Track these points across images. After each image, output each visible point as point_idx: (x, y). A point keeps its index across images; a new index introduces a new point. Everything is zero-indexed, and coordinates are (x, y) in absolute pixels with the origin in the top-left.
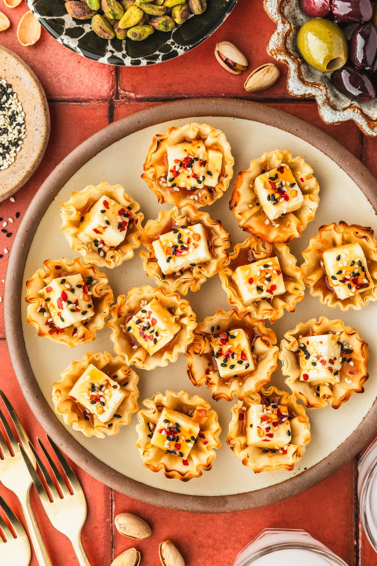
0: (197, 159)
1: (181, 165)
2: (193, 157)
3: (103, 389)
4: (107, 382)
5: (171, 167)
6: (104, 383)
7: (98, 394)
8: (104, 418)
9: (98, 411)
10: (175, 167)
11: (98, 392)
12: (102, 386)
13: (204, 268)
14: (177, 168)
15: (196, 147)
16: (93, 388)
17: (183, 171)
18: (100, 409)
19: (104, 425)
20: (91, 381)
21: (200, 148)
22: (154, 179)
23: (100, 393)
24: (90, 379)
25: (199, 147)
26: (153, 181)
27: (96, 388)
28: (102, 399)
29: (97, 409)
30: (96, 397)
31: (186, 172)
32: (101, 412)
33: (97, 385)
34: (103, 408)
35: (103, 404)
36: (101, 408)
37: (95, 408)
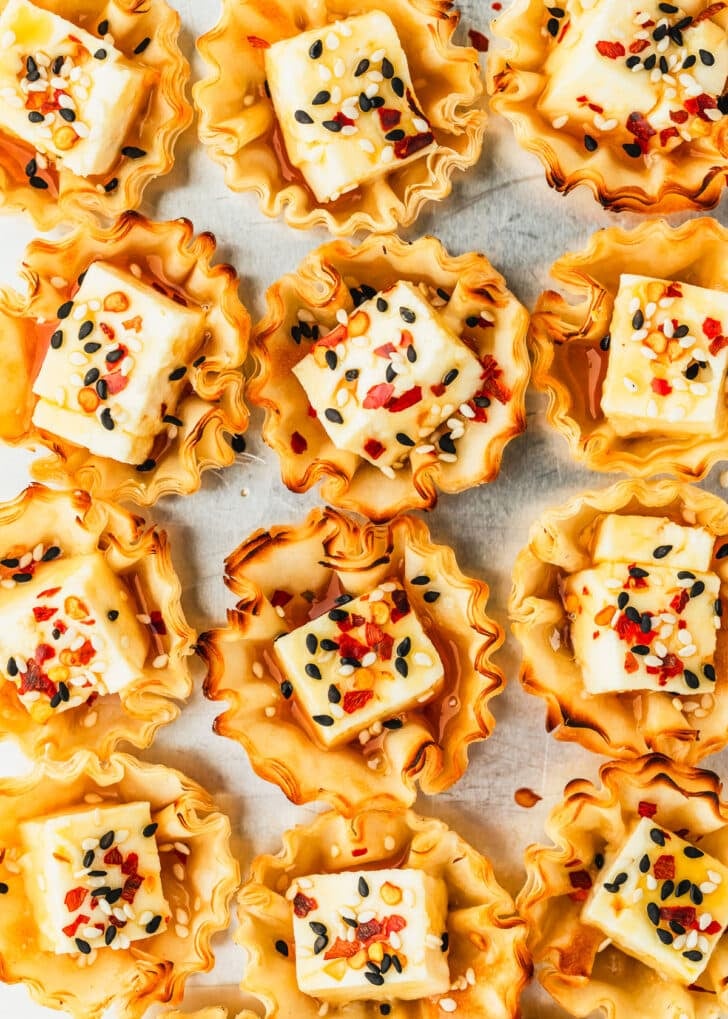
0: (624, 599)
1: (643, 650)
2: (618, 613)
3: (65, 69)
4: (74, 44)
5: (651, 683)
6: (68, 49)
7: (49, 88)
8: (83, 161)
9: (58, 140)
10: (651, 670)
11: (48, 80)
12: (59, 63)
13: (212, 355)
14: (651, 660)
15: (584, 600)
16: (31, 70)
17: (662, 641)
18: (63, 133)
19: (89, 186)
20: (20, 49)
21: (589, 589)
22: (691, 736)
23: (57, 83)
24: (17, 42)
25: (585, 591)
26: (698, 739)
27: (41, 70)
28: (64, 102)
29: (55, 133)
30: (46, 94)
31: (665, 632)
32: (69, 141)
33: (43, 61)
34: (73, 129)
35: (70, 115)
36: (67, 131)
37: (48, 134)
